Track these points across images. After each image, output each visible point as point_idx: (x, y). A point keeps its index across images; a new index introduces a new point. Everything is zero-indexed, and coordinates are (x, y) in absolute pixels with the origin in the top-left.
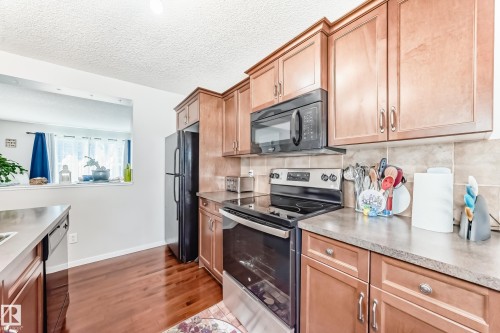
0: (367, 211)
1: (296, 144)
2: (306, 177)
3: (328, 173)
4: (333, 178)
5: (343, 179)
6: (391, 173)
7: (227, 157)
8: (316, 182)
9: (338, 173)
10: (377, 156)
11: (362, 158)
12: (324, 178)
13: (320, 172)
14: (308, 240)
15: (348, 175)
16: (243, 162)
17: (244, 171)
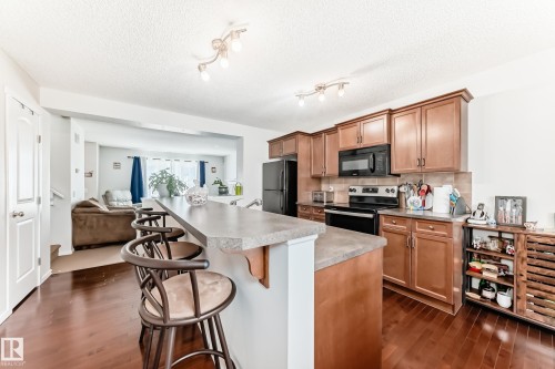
0: (412, 207)
1: (372, 172)
2: (375, 191)
3: (390, 188)
4: (393, 191)
5: (399, 192)
6: (424, 187)
7: (314, 178)
8: (382, 193)
9: (396, 188)
10: (418, 179)
11: (410, 180)
12: (387, 191)
13: (385, 188)
14: (382, 219)
15: (402, 189)
16: (323, 182)
17: (324, 187)
